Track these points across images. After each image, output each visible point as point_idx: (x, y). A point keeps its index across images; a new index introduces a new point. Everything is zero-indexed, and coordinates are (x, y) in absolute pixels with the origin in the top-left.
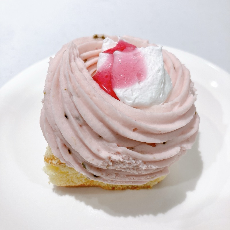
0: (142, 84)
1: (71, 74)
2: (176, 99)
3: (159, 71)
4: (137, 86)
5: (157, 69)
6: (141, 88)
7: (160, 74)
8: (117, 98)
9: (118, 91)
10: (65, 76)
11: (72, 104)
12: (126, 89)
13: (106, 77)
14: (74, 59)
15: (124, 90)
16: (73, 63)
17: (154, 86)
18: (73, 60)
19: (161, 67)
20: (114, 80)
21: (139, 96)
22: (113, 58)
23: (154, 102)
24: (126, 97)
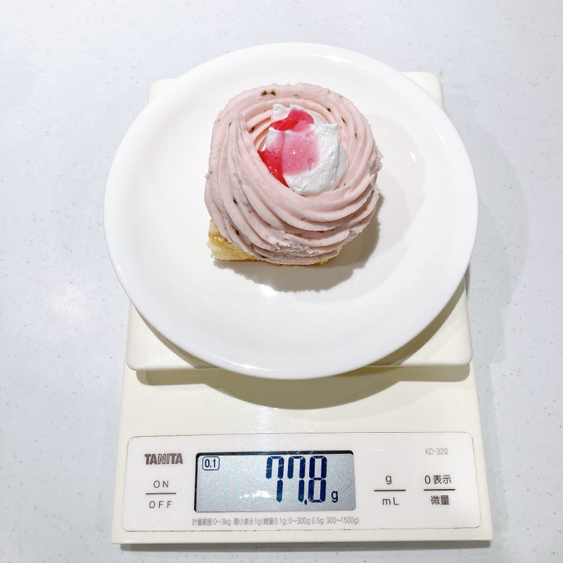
0: (312, 171)
1: (239, 157)
2: (350, 182)
3: (332, 154)
4: (307, 173)
5: (330, 152)
6: (312, 176)
7: (333, 158)
8: (287, 185)
9: (288, 178)
10: (233, 159)
11: (241, 190)
12: (296, 176)
13: (276, 158)
14: (241, 134)
15: (293, 178)
16: (240, 141)
17: (326, 173)
18: (240, 137)
19: (335, 150)
20: (284, 166)
21: (308, 184)
22: (283, 136)
23: (325, 189)
24: (296, 185)
